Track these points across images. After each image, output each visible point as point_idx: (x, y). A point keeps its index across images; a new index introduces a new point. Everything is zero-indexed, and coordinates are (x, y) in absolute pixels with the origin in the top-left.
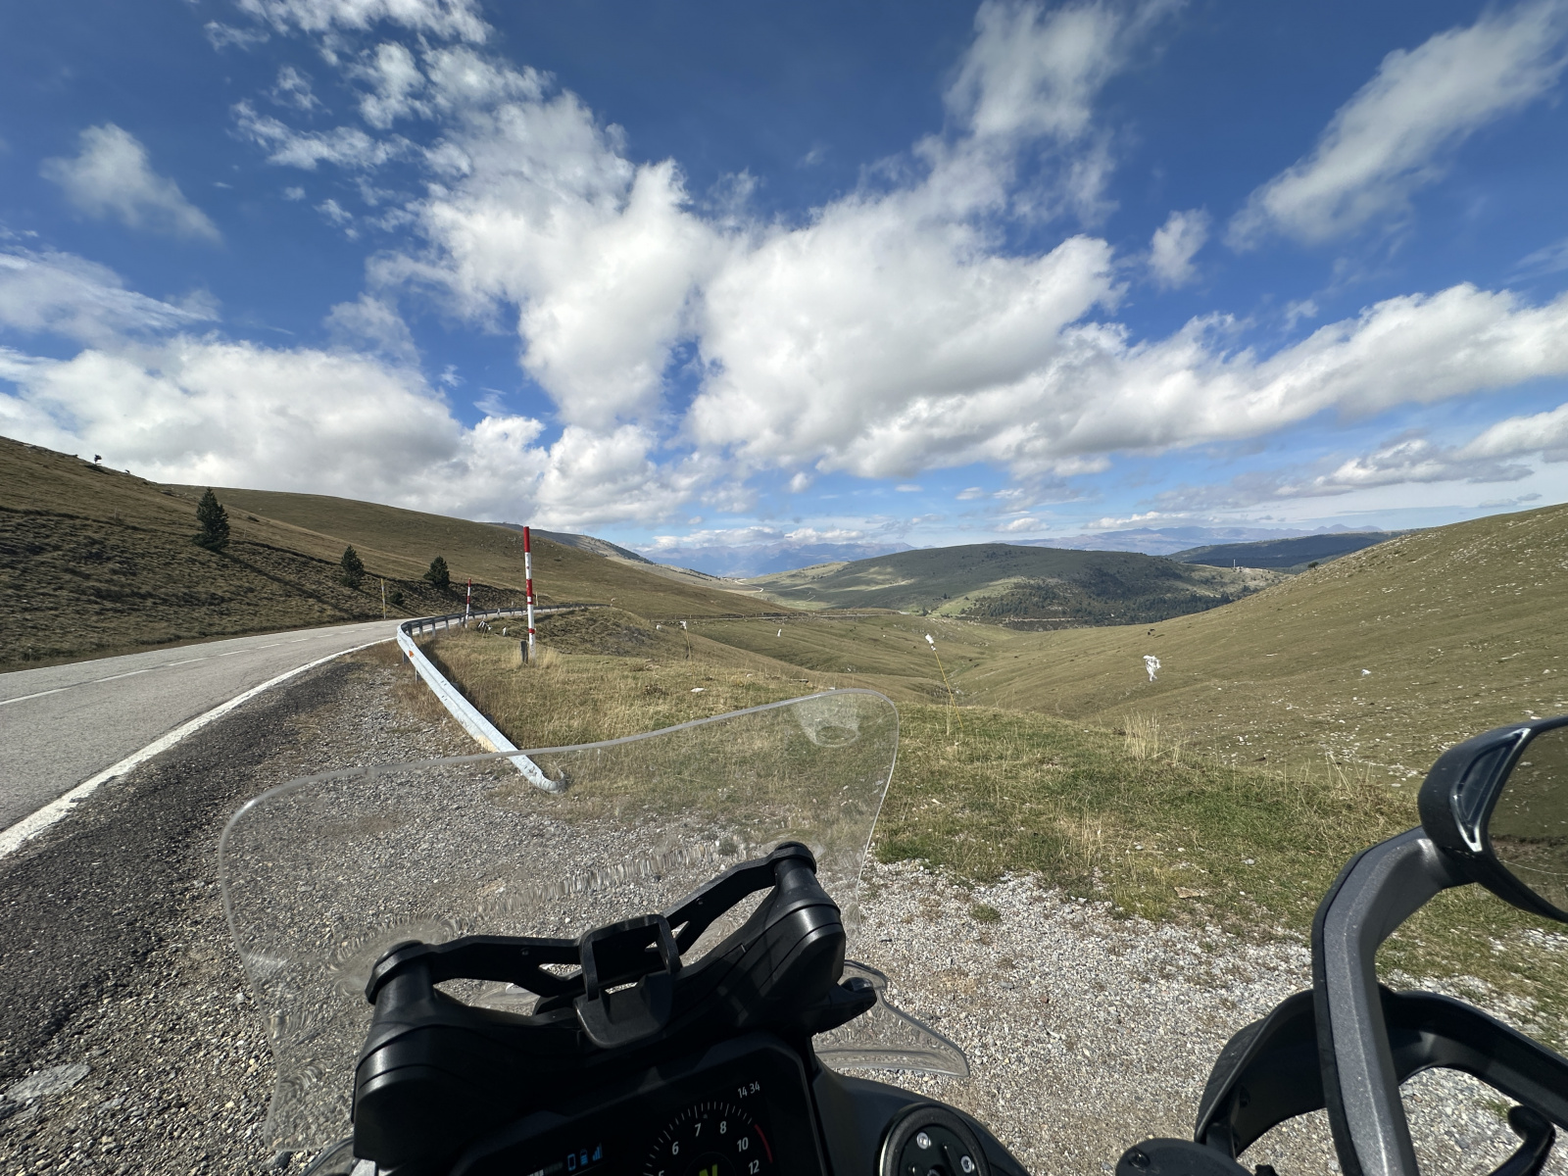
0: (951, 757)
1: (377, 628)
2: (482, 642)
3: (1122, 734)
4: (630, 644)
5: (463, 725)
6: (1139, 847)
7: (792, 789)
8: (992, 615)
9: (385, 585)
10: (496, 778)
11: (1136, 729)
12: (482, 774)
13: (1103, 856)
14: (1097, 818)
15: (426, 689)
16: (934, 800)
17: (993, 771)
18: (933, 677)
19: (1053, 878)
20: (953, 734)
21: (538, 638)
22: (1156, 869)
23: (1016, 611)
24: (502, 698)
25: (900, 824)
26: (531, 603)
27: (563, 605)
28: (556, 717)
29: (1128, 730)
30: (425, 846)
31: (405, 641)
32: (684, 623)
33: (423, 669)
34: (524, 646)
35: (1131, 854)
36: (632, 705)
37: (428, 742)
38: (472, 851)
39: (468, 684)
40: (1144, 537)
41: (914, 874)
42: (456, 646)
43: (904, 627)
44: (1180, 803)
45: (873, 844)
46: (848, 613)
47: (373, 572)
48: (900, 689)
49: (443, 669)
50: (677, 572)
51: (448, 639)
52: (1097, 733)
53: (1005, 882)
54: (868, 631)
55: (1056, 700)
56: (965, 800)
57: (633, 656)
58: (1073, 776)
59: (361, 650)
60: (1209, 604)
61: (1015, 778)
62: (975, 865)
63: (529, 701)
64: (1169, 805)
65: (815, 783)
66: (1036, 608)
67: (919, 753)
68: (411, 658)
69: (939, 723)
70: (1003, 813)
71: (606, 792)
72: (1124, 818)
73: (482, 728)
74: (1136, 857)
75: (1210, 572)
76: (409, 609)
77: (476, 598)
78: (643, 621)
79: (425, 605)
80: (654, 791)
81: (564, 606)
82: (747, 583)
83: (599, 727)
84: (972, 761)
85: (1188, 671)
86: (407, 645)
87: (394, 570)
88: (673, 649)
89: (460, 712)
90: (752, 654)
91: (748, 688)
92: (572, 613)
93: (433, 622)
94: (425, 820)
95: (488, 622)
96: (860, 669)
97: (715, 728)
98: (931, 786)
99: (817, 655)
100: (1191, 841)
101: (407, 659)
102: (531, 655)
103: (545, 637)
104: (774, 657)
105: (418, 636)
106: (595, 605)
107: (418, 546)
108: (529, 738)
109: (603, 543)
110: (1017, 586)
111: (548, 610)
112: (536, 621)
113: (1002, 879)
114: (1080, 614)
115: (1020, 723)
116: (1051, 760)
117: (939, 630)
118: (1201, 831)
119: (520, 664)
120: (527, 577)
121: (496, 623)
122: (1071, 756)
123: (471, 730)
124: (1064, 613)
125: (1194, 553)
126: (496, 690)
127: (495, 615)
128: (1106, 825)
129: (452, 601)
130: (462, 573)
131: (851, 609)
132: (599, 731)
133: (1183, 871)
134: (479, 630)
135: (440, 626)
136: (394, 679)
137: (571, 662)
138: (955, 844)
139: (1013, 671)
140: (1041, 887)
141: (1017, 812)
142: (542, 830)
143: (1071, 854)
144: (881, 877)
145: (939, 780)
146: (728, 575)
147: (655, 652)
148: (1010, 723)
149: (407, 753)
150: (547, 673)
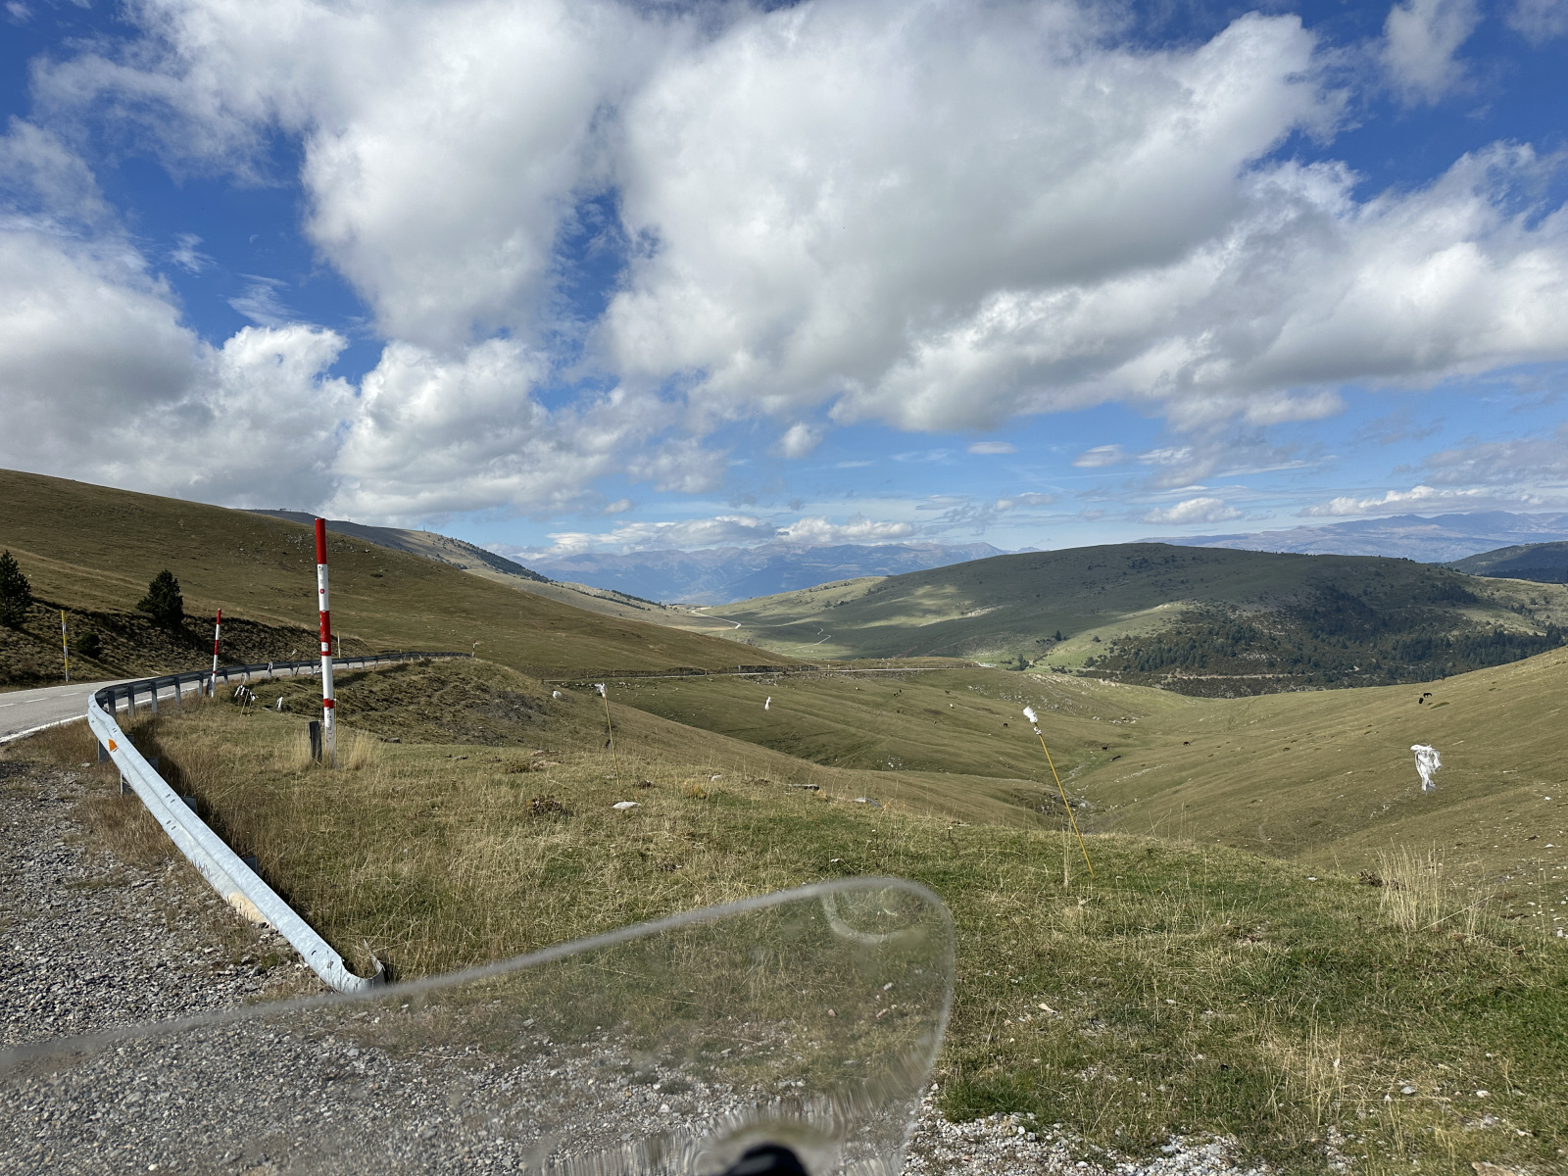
0: (1072, 927)
1: (54, 698)
2: (240, 722)
3: (1376, 883)
4: (506, 722)
5: (205, 874)
6: (1407, 1090)
7: (791, 992)
8: (1142, 669)
9: (68, 620)
10: (260, 972)
11: (1399, 874)
12: (236, 964)
13: (1345, 1106)
14: (1333, 1037)
15: (139, 808)
16: (1043, 1006)
17: (1147, 951)
18: (1038, 778)
19: (1255, 1146)
20: (1074, 884)
21: (340, 715)
22: (1438, 1130)
23: (1186, 663)
24: (274, 824)
25: (983, 1050)
26: (327, 654)
27: (388, 654)
28: (370, 857)
29: (1385, 876)
30: (132, 1098)
31: (103, 723)
32: (601, 688)
33: (133, 773)
34: (315, 730)
35: (1394, 1103)
36: (507, 834)
37: (140, 904)
38: (217, 1109)
39: (214, 797)
40: (1411, 529)
41: (1009, 1142)
42: (194, 730)
43: (986, 689)
44: (1479, 1010)
45: (935, 1087)
46: (888, 664)
47: (46, 598)
48: (981, 798)
49: (170, 772)
50: (590, 591)
51: (179, 717)
52: (1330, 883)
53: (1170, 1155)
54: (925, 695)
55: (1259, 820)
56: (1099, 1005)
57: (512, 744)
58: (1290, 961)
59: (25, 738)
60: (1526, 647)
61: (1187, 964)
62: (1117, 1124)
63: (322, 829)
64: (1460, 1013)
65: (832, 981)
66: (1221, 656)
67: (1017, 920)
68: (112, 754)
69: (1051, 865)
70: (1165, 1032)
71: (457, 996)
72: (1381, 1038)
73: (239, 880)
74: (1403, 1107)
75: (1526, 591)
76: (111, 663)
77: (230, 644)
78: (529, 681)
79: (139, 656)
80: (544, 993)
81: (388, 657)
82: (712, 614)
83: (448, 874)
84: (1110, 934)
85: (1491, 766)
86: (106, 730)
87: (84, 595)
88: (583, 731)
89: (199, 850)
90: (721, 738)
91: (713, 799)
92: (402, 668)
93: (152, 687)
94: (133, 1050)
95: (250, 687)
96: (910, 764)
97: (655, 874)
98: (1037, 980)
99: (834, 739)
100: (1501, 1077)
101: (105, 756)
102: (328, 745)
103: (353, 712)
104: (760, 743)
105: (126, 712)
106: (443, 655)
107: (127, 551)
108: (321, 896)
109: (458, 544)
110: (1186, 617)
111: (359, 665)
112: (337, 683)
113: (1165, 1149)
114: (1299, 667)
115: (1193, 864)
116: (1250, 931)
117: (1048, 695)
118: (1518, 1060)
119: (306, 762)
120: (322, 608)
121: (266, 687)
122: (1284, 925)
123: (218, 884)
124: (1271, 665)
125: (1497, 559)
126: (263, 810)
127: (264, 674)
128: (1349, 1049)
129: (187, 648)
130: (205, 601)
131: (894, 659)
132: (447, 883)
133: (1486, 1133)
134: (236, 700)
135: (164, 693)
136: (81, 790)
137: (400, 757)
138: (1081, 1086)
139: (1182, 768)
140: (1233, 1164)
141: (1191, 1025)
142: (343, 1066)
143: (1287, 1103)
144: (949, 1148)
145: (1050, 969)
146: (680, 600)
147: (550, 735)
148: (1177, 865)
149: (103, 924)
150: (355, 778)
